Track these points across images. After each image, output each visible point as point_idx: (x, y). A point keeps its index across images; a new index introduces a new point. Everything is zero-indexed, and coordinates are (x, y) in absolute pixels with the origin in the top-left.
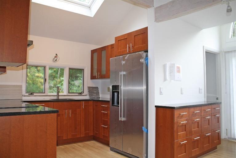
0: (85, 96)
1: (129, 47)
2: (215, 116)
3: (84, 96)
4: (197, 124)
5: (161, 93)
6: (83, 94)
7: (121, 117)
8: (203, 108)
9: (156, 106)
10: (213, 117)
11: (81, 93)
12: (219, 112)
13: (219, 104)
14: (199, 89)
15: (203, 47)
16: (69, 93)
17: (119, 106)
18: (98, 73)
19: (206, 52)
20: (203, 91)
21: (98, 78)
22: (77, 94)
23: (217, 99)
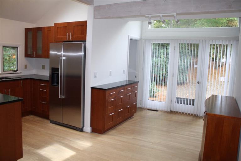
0: (20, 73)
1: (69, 36)
2: (133, 92)
3: (18, 73)
4: (121, 100)
5: (95, 77)
6: (18, 72)
7: (61, 95)
8: (126, 87)
9: (91, 88)
10: (132, 93)
11: (16, 70)
12: (136, 89)
13: (137, 83)
14: (123, 71)
15: (129, 36)
16: (3, 71)
17: (59, 86)
18: (33, 52)
19: (130, 39)
20: (126, 72)
21: (33, 57)
22: (12, 72)
23: (136, 77)
